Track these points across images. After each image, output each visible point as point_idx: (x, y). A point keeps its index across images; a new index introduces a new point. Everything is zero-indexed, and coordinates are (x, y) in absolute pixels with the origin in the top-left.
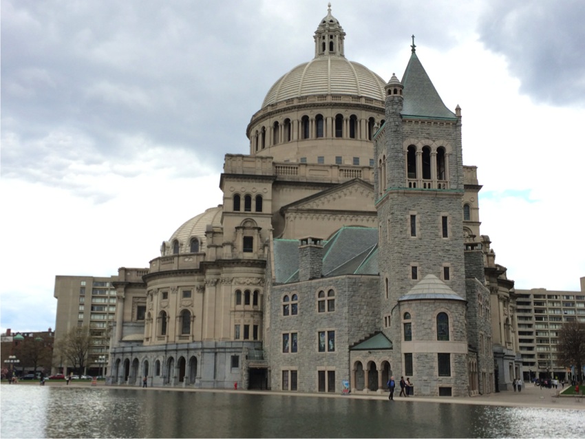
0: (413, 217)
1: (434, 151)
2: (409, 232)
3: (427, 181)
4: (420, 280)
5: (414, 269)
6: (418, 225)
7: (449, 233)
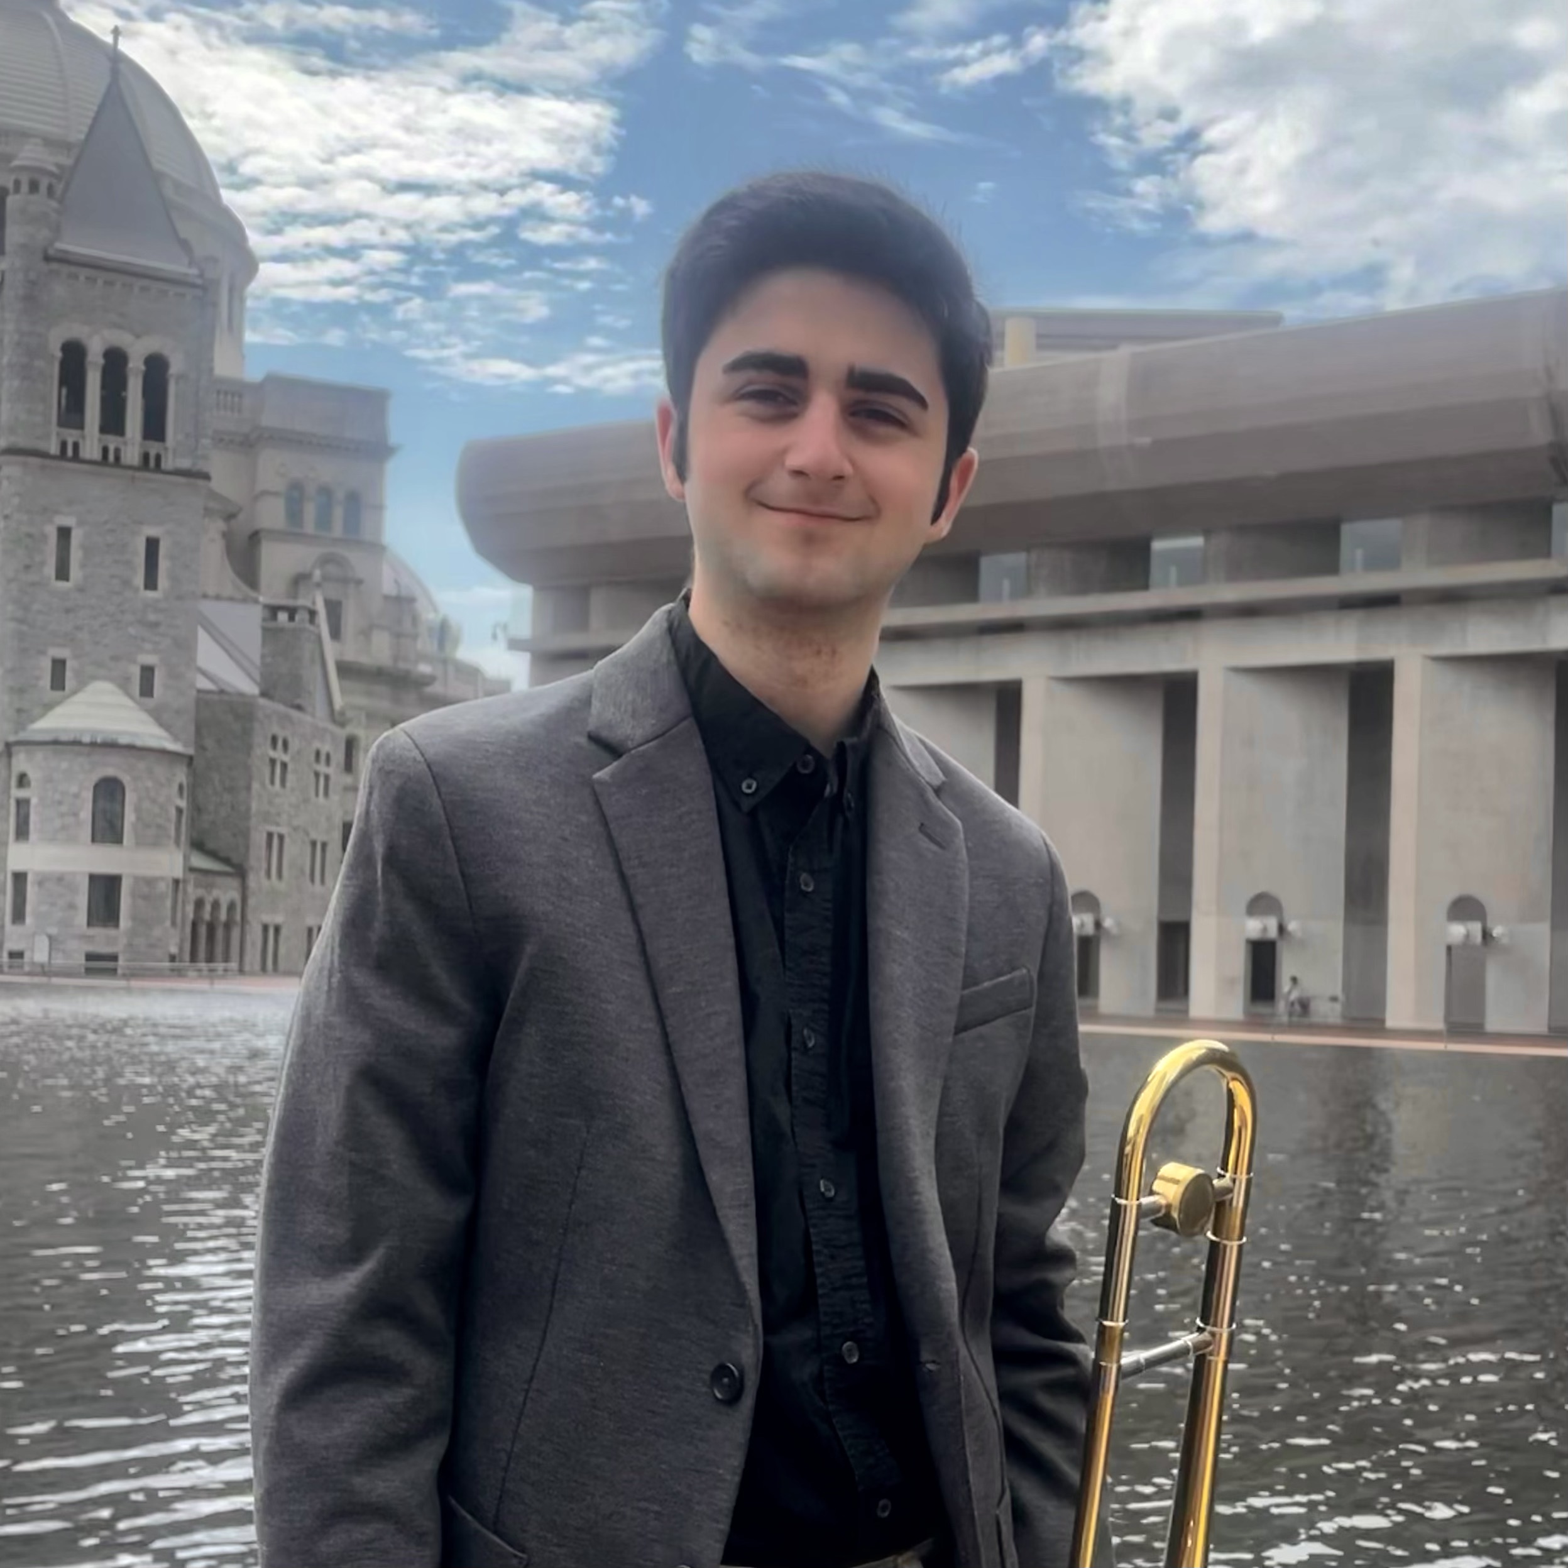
0: (64, 534)
1: (136, 366)
2: (50, 570)
3: (112, 442)
4: (74, 692)
5: (59, 665)
6: (76, 555)
7: (163, 581)
